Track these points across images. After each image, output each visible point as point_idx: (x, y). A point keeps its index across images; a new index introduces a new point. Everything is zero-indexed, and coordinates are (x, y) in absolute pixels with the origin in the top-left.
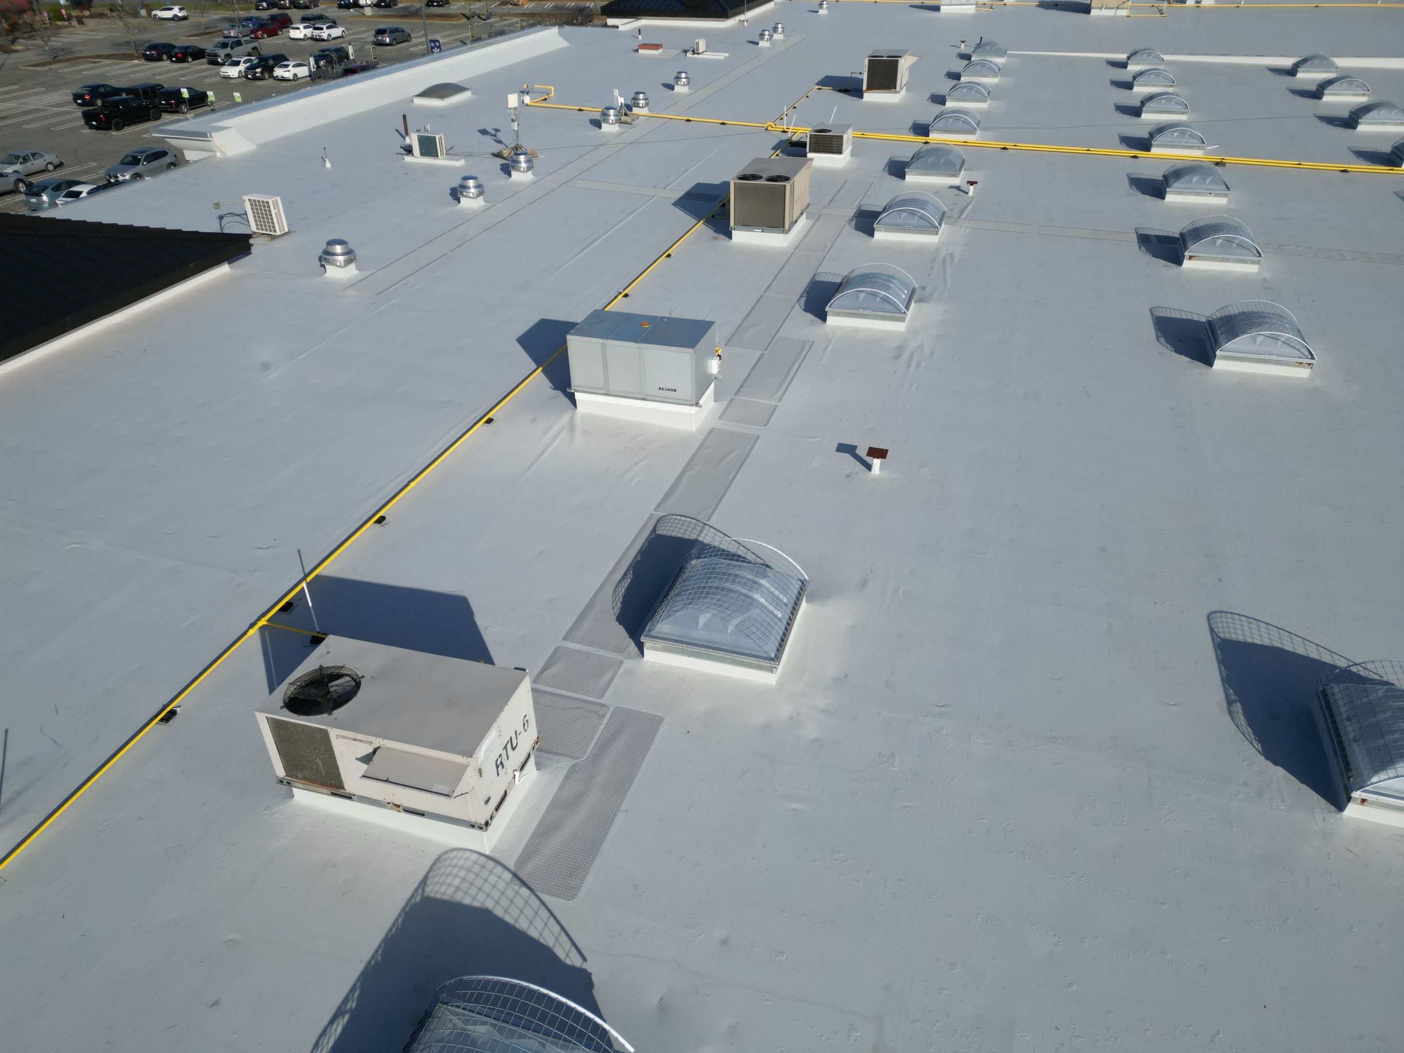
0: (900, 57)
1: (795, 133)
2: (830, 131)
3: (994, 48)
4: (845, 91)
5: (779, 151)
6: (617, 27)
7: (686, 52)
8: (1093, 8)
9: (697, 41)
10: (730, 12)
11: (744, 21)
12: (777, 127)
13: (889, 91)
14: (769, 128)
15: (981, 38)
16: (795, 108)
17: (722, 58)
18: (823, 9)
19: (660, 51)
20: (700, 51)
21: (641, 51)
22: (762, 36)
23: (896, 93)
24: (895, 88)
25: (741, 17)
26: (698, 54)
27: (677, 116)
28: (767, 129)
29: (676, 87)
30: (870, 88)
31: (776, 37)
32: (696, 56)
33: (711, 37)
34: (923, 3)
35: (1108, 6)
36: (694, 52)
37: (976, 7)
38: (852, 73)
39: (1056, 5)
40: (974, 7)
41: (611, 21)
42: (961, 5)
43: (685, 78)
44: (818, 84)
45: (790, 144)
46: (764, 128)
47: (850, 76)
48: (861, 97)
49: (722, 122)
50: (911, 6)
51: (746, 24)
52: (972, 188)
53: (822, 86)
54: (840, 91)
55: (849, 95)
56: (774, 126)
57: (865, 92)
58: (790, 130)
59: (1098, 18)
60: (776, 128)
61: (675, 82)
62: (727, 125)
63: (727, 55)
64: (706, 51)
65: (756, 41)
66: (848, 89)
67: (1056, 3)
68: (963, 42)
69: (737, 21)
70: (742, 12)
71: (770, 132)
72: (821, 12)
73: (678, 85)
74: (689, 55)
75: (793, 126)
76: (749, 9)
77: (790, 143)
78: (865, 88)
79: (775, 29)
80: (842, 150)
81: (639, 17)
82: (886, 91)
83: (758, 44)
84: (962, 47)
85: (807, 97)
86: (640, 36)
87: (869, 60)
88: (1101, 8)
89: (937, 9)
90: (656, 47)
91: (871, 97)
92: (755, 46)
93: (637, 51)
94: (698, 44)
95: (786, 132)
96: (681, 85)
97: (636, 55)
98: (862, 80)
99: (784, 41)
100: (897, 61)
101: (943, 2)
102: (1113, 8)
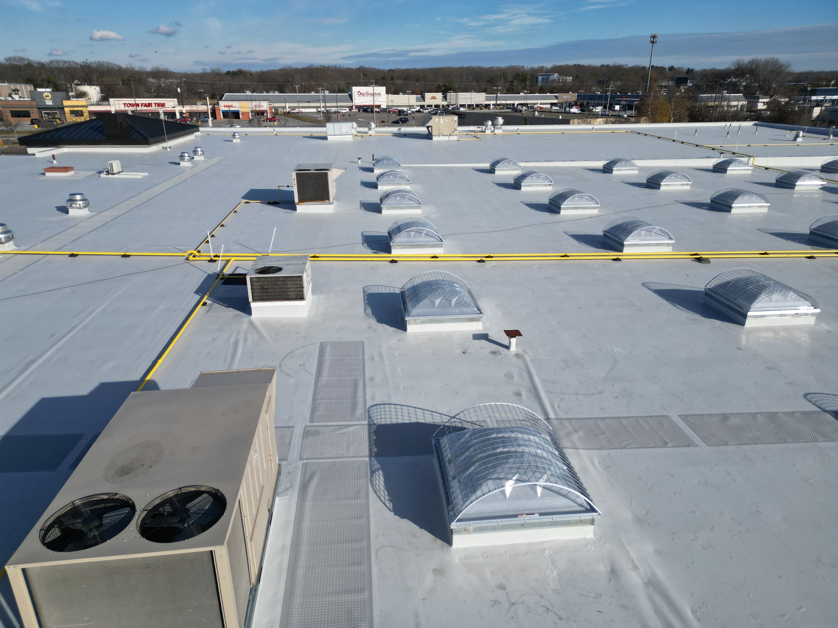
0: (328, 170)
1: (228, 261)
2: (279, 269)
3: (391, 162)
4: (275, 204)
5: (206, 297)
6: (34, 155)
7: (100, 172)
8: (434, 136)
9: (110, 162)
10: (150, 140)
11: (166, 148)
12: (202, 254)
13: (323, 203)
14: (191, 258)
15: (373, 155)
16: (222, 226)
17: (140, 177)
18: (236, 139)
19: (72, 173)
20: (115, 171)
21: (48, 174)
22: (182, 157)
23: (330, 204)
24: (328, 199)
25: (165, 145)
26: (113, 174)
27: (55, 251)
28: (187, 259)
29: (71, 211)
30: (302, 200)
31: (196, 158)
32: (110, 176)
33: (124, 160)
34: (312, 135)
35: (444, 134)
36: (108, 173)
37: (353, 137)
38: (279, 186)
39: (405, 135)
40: (352, 136)
41: (30, 150)
42: (342, 135)
43: (81, 200)
44: (244, 197)
45: (223, 281)
46: (185, 258)
47: (278, 189)
48: (295, 209)
49: (123, 254)
50: (304, 137)
51: (168, 149)
52: (514, 340)
53: (249, 200)
54: (269, 203)
55: (280, 207)
56: (197, 254)
57: (298, 204)
58: (220, 258)
59: (439, 142)
60: (200, 256)
61: (69, 205)
62: (131, 257)
63: (146, 174)
64: (122, 171)
65: (177, 161)
66: (277, 201)
67: (405, 134)
68: (359, 159)
69: (161, 148)
70: (163, 141)
71: (193, 263)
72: (235, 141)
73: (73, 208)
74: (103, 175)
75: (223, 253)
76: (170, 139)
77: (222, 279)
78: (296, 200)
79: (195, 152)
80: (303, 295)
81: (61, 146)
82: (320, 202)
83: (179, 164)
84: (360, 162)
85: (235, 212)
86: (54, 161)
87: (296, 173)
88: (439, 136)
89: (325, 138)
90: (66, 169)
91: (303, 209)
92: (177, 166)
93: (44, 174)
94: (111, 165)
95: (215, 261)
96: (77, 208)
97: (43, 177)
98: (292, 192)
99: (205, 162)
100: (326, 174)
101: (328, 134)
102: (447, 135)
